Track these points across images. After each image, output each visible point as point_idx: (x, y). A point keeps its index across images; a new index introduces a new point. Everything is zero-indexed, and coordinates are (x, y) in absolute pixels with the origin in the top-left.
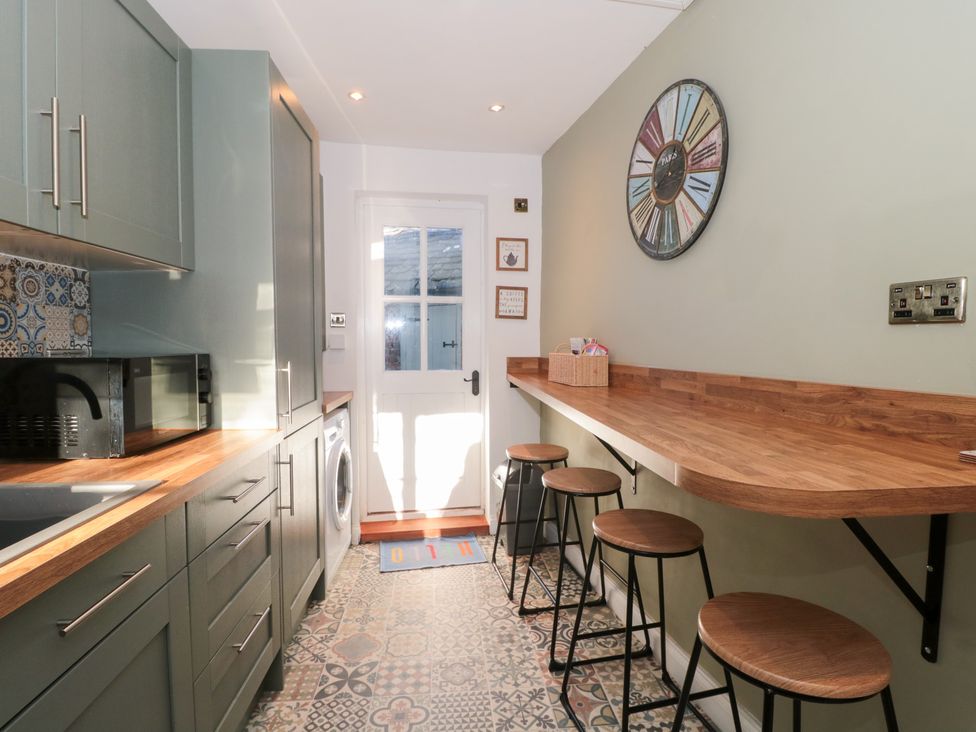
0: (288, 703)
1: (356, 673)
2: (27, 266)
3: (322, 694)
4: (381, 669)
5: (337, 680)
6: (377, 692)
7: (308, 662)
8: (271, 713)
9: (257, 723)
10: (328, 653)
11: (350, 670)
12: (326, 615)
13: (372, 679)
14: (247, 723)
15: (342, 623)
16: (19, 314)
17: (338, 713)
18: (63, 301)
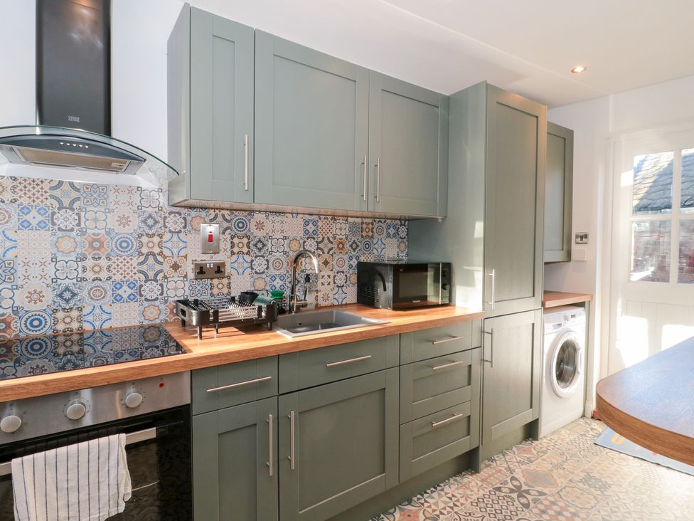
0: (477, 482)
1: (527, 492)
2: (379, 222)
3: (499, 489)
4: (546, 499)
5: (513, 487)
6: (533, 510)
7: (503, 469)
8: (466, 480)
9: (456, 480)
10: (517, 470)
11: (524, 488)
12: (533, 450)
13: (535, 501)
14: (451, 477)
15: (540, 460)
16: (374, 243)
17: (501, 504)
18: (394, 236)
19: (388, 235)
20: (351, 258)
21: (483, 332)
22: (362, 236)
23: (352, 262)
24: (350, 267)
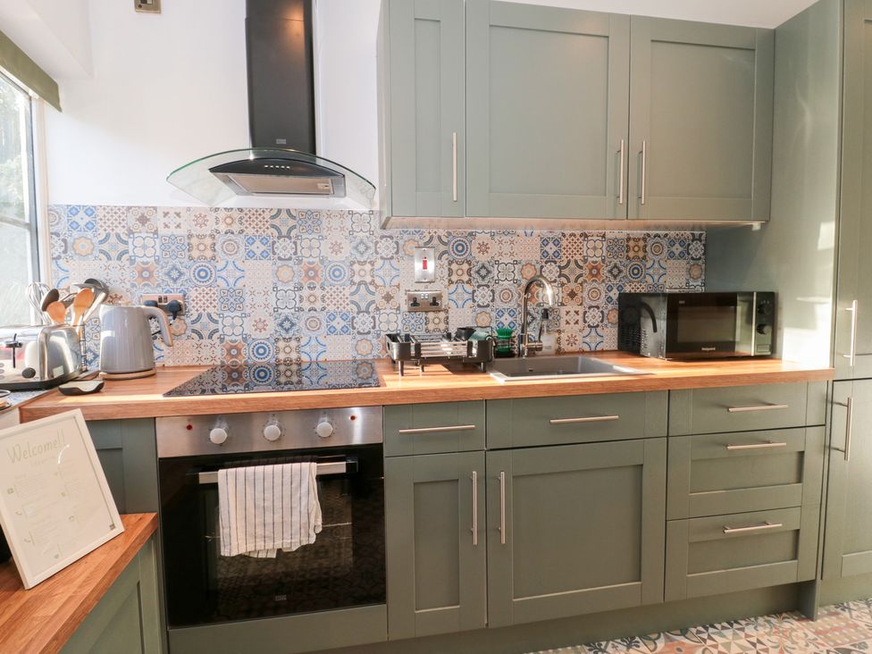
0: (807, 631)
2: (655, 237)
3: (846, 651)
8: (786, 625)
9: (769, 622)
14: (762, 616)
16: (648, 267)
18: (681, 256)
19: (671, 255)
20: (610, 289)
21: (829, 401)
22: (628, 258)
23: (611, 294)
24: (609, 300)
